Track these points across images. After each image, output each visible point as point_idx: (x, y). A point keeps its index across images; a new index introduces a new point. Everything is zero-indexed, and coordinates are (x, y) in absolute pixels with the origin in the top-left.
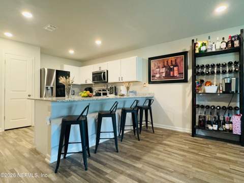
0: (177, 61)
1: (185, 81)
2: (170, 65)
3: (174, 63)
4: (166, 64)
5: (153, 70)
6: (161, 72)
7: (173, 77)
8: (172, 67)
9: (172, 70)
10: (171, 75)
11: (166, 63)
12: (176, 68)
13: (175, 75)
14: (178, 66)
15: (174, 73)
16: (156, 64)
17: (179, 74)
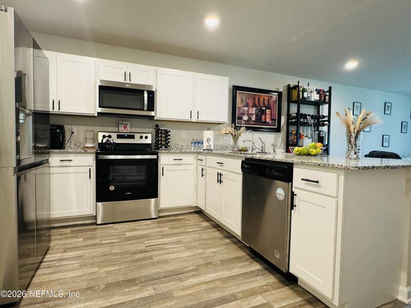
0: (270, 102)
1: (278, 130)
2: (262, 105)
3: (266, 103)
4: (257, 103)
5: (240, 108)
6: (250, 112)
7: (265, 123)
8: (264, 108)
9: (264, 112)
10: (263, 120)
11: (257, 100)
12: (268, 111)
13: (268, 121)
14: (271, 109)
15: (266, 117)
16: (244, 99)
17: (272, 120)
